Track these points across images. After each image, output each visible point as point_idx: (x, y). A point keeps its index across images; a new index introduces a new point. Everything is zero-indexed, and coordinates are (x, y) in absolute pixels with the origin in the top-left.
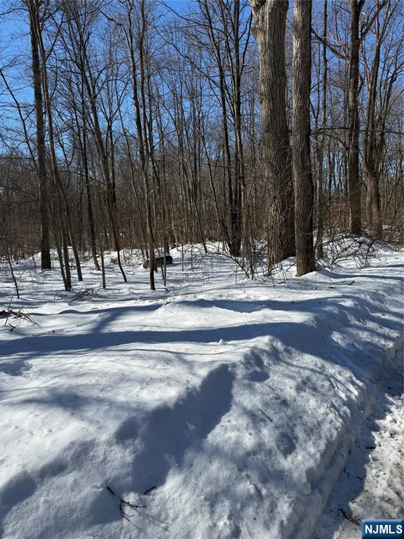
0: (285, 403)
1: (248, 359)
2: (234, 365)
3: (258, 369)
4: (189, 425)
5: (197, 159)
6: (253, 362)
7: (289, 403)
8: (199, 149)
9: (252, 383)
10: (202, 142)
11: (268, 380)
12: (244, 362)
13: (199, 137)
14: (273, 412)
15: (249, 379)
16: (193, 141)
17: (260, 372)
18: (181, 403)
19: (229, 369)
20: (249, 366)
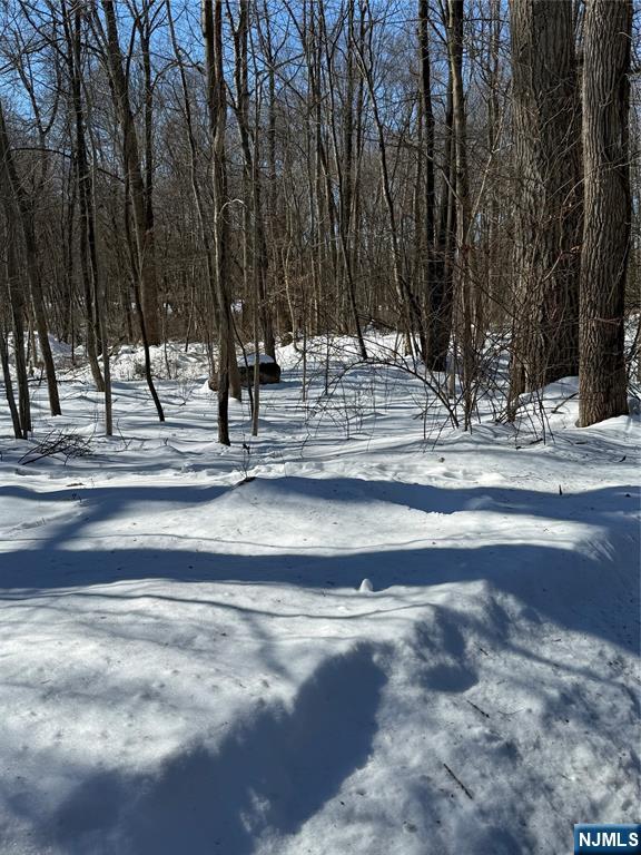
0: (510, 751)
1: (426, 634)
2: (388, 649)
3: (450, 661)
4: (256, 799)
5: (353, 128)
6: (438, 641)
7: (521, 750)
8: (360, 103)
9: (430, 695)
10: (366, 84)
11: (474, 689)
12: (414, 640)
13: (361, 72)
14: (477, 773)
15: (424, 684)
16: (346, 84)
17: (454, 669)
18: (240, 740)
19: (376, 658)
20: (426, 652)
